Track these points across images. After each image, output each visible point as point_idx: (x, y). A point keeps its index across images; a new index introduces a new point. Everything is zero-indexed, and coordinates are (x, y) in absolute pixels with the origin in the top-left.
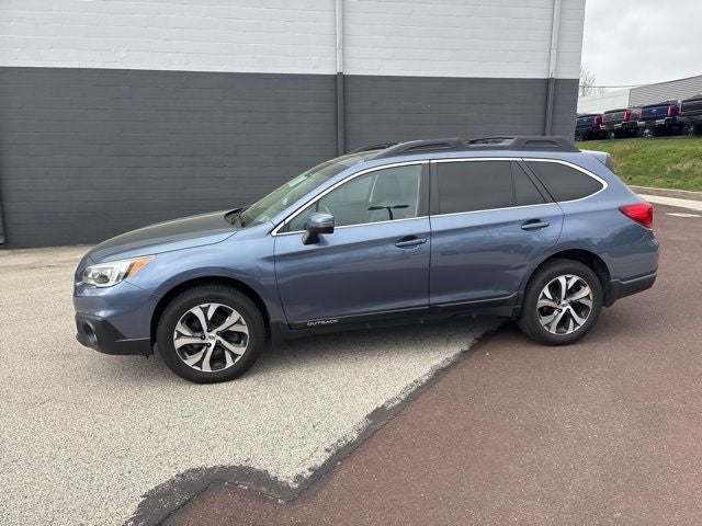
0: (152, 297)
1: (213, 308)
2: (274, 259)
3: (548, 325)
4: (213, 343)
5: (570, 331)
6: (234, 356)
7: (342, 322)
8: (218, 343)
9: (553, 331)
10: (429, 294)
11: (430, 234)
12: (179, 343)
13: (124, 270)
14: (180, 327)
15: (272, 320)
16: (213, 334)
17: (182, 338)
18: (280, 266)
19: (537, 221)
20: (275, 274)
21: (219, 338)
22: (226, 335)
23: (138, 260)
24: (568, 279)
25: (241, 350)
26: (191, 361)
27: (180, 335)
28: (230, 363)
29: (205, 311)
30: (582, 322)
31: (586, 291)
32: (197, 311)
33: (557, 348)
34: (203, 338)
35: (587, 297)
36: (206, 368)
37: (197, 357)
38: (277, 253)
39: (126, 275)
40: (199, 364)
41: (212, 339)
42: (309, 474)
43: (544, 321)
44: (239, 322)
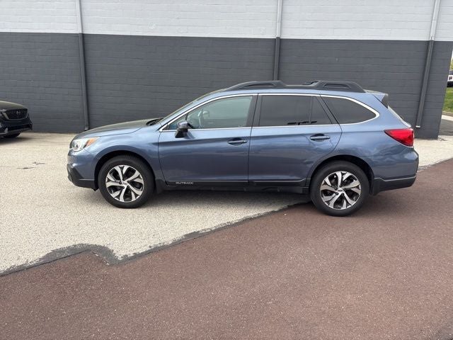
0: (95, 159)
1: (126, 168)
2: (159, 144)
3: (328, 202)
4: (126, 187)
5: (344, 208)
6: (136, 195)
7: (195, 184)
8: (128, 187)
9: (331, 206)
10: (248, 173)
11: (250, 138)
12: (108, 185)
13: (84, 144)
14: (109, 176)
15: (156, 178)
16: (126, 182)
17: (110, 182)
18: (161, 149)
19: (322, 135)
20: (159, 153)
21: (128, 184)
22: (133, 183)
23: (91, 139)
24: (343, 174)
25: (140, 193)
26: (114, 195)
27: (109, 180)
28: (134, 199)
29: (122, 168)
30: (353, 203)
31: (356, 183)
32: (117, 168)
33: (334, 218)
34: (120, 183)
35: (357, 187)
36: (122, 199)
37: (117, 193)
38: (160, 141)
39: (85, 146)
40: (118, 197)
41: (125, 184)
42: (132, 255)
43: (325, 199)
44: (139, 177)
